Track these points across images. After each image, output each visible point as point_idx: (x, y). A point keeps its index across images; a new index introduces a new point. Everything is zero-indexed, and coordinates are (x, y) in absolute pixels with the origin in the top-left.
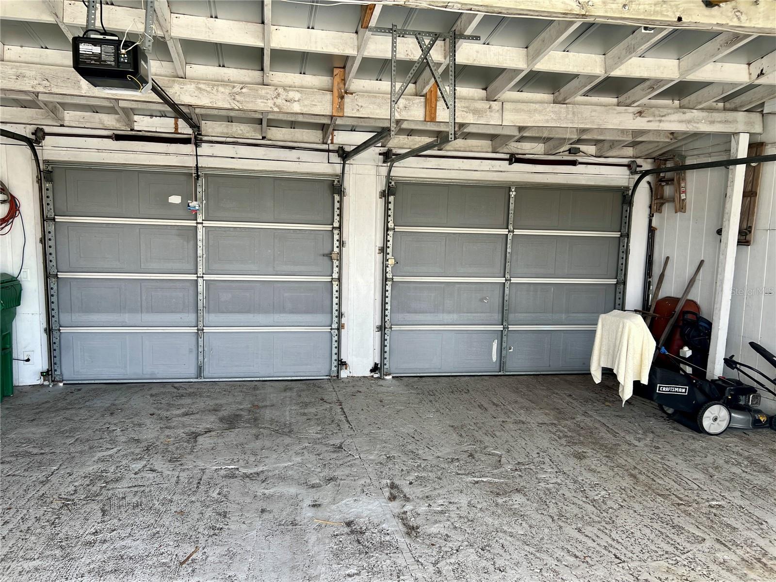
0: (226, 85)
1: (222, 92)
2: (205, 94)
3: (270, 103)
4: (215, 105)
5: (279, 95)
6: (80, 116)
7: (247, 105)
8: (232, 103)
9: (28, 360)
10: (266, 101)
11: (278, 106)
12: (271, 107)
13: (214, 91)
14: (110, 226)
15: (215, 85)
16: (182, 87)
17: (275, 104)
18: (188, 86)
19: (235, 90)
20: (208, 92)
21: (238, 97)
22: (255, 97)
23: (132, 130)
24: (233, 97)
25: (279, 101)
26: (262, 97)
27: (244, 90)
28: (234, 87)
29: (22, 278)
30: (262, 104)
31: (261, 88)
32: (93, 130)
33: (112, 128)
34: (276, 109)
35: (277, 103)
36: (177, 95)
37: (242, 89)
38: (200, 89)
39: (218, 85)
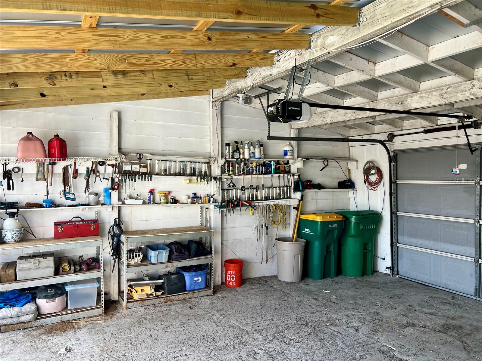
0: (438, 90)
1: (435, 95)
2: (425, 99)
3: (467, 94)
4: (430, 105)
5: (474, 86)
6: (410, 123)
7: (451, 99)
8: (441, 101)
9: (384, 259)
10: (464, 93)
11: (473, 94)
12: (468, 97)
13: (430, 96)
14: (424, 185)
15: (430, 92)
16: (412, 98)
17: (471, 93)
18: (415, 97)
19: (443, 91)
20: (427, 98)
21: (445, 96)
22: (457, 92)
23: (437, 125)
24: (442, 96)
25: (474, 90)
26: (461, 91)
27: (449, 90)
28: (442, 89)
29: (383, 214)
30: (462, 96)
31: (460, 85)
32: (417, 129)
33: (426, 126)
34: (472, 97)
35: (472, 92)
36: (409, 104)
37: (448, 89)
38: (422, 97)
39: (432, 91)
